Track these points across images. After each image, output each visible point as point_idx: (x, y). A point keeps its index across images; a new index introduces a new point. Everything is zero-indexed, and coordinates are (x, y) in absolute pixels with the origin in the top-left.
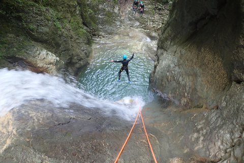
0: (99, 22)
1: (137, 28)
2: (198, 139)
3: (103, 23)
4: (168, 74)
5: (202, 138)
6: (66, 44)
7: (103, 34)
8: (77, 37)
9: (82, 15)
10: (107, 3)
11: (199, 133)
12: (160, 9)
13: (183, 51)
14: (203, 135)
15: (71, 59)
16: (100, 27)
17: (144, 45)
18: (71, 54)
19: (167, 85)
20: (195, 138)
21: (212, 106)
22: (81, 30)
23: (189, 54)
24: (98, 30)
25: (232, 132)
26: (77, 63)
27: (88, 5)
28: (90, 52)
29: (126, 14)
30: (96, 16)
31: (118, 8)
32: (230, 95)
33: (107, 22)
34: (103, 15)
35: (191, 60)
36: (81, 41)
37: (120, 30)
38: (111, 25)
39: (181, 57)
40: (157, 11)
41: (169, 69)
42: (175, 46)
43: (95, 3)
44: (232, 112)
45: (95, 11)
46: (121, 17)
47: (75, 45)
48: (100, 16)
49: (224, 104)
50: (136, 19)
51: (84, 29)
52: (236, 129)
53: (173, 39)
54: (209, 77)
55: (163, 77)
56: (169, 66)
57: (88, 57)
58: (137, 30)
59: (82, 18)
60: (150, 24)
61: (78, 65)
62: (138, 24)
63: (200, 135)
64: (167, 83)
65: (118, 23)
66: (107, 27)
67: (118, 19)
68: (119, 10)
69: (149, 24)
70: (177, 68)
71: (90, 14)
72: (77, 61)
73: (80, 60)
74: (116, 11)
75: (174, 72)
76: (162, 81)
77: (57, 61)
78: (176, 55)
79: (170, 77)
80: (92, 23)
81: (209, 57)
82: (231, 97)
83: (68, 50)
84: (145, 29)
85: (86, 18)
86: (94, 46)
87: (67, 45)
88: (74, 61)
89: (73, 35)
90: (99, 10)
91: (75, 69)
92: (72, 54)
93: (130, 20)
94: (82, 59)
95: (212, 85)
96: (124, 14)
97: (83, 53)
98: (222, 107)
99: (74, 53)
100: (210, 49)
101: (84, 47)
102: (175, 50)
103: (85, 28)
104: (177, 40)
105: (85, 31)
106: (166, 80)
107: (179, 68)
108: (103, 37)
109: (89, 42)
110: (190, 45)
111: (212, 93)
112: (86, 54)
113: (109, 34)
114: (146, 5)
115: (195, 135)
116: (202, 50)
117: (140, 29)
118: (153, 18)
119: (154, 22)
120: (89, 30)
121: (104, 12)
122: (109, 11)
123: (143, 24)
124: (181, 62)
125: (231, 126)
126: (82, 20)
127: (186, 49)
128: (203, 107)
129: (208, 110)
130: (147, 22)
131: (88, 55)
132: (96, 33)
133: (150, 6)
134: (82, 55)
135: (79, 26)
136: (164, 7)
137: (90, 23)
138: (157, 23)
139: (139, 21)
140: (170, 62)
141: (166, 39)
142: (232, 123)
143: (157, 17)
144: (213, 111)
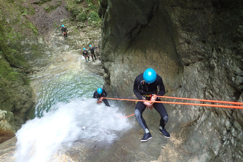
0: (28, 59)
1: (69, 51)
2: (177, 113)
3: (32, 58)
4: (125, 79)
5: (180, 111)
6: (4, 93)
7: (37, 68)
8: (11, 82)
9: (6, 58)
10: (28, 37)
11: (176, 109)
12: (82, 27)
13: (131, 57)
14: (179, 109)
15: (14, 106)
16: (31, 62)
17: (82, 64)
18: (12, 102)
19: (128, 89)
20: (176, 114)
21: (176, 88)
22: (12, 73)
23: (137, 58)
24: (29, 66)
25: (198, 96)
26: (22, 108)
27: (8, 45)
28: (31, 91)
29: (52, 42)
30: (22, 54)
31: (41, 39)
32: (186, 75)
33: (36, 56)
34: (29, 50)
35: (141, 62)
36: (17, 84)
37: (52, 59)
38: (41, 57)
39: (130, 62)
40: (80, 29)
41: (124, 76)
42: (120, 56)
43: (15, 42)
44: (192, 85)
45: (19, 50)
46: (48, 47)
47: (12, 91)
48: (26, 53)
49: (185, 82)
50: (64, 43)
51: (15, 72)
52: (200, 93)
53: (115, 50)
54: (162, 69)
55: (121, 84)
56: (123, 73)
57: (31, 97)
58: (69, 53)
59: (8, 61)
60: (80, 43)
61: (24, 110)
62: (67, 47)
63: (178, 110)
64: (127, 87)
65: (48, 53)
66: (39, 60)
67: (45, 49)
68: (43, 40)
69: (78, 43)
70: (131, 72)
71: (15, 54)
72: (22, 106)
73: (24, 104)
74: (41, 42)
75: (129, 76)
76: (122, 87)
77: (6, 114)
78: (125, 62)
79: (127, 82)
80: (21, 62)
81: (155, 55)
82: (187, 76)
83: (9, 98)
84: (77, 49)
85: (12, 59)
86: (32, 84)
87: (6, 94)
88: (18, 107)
89: (6, 82)
90: (22, 47)
91: (22, 115)
92: (14, 101)
93: (59, 45)
94: (26, 102)
95: (168, 74)
96: (50, 42)
97: (24, 95)
98: (185, 85)
99: (15, 99)
100: (154, 49)
101: (23, 89)
102: (121, 58)
103: (15, 69)
104: (119, 50)
105: (16, 73)
106: (125, 85)
107: (133, 71)
108: (38, 71)
109: (26, 82)
110: (135, 51)
111: (170, 79)
112: (27, 95)
113: (43, 66)
114: (68, 27)
115: (174, 112)
116: (148, 51)
117: (72, 51)
118: (79, 37)
119: (82, 40)
120: (20, 70)
121: (29, 47)
122: (33, 45)
123: (72, 45)
124: (133, 66)
125: (196, 93)
126: (8, 63)
127: (132, 55)
128: (169, 91)
129: (174, 92)
130: (75, 42)
131: (30, 95)
132: (28, 70)
133: (72, 27)
134: (24, 97)
135: (9, 70)
136: (86, 24)
137: (18, 63)
138: (85, 40)
139: (67, 44)
140: (122, 69)
141: (109, 52)
142: (196, 91)
143: (82, 35)
144: (178, 90)
